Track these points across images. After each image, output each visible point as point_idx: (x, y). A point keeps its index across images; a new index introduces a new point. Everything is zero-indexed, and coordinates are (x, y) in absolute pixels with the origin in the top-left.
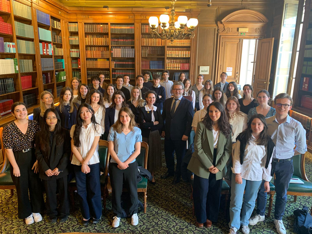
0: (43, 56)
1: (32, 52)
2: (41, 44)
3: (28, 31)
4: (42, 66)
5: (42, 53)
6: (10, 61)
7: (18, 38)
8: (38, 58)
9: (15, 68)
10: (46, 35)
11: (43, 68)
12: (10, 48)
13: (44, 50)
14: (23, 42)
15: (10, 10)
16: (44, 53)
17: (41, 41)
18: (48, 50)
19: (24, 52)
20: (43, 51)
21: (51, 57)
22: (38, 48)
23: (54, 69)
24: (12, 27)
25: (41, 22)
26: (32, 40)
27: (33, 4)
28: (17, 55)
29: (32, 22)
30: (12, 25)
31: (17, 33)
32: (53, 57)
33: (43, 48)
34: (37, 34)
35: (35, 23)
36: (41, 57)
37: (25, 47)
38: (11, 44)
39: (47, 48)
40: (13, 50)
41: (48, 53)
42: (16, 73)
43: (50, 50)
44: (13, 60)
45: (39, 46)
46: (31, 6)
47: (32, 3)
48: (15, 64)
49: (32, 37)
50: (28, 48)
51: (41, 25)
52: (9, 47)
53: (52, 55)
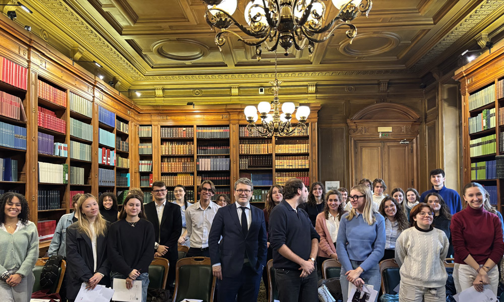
0: (102, 166)
1: (87, 159)
2: (100, 150)
3: (86, 131)
4: (100, 178)
5: (100, 162)
6: (59, 167)
7: (73, 139)
8: (94, 167)
9: (64, 177)
10: (109, 139)
11: (100, 181)
12: (61, 150)
13: (105, 158)
14: (76, 145)
15: (65, 104)
16: (104, 161)
17: (101, 146)
18: (109, 158)
19: (77, 156)
20: (103, 159)
21: (112, 168)
22: (97, 154)
23: (114, 185)
24: (66, 125)
25: (104, 122)
26: (89, 143)
27: (95, 99)
28: (68, 161)
29: (92, 121)
30: (66, 123)
31: (71, 132)
32: (115, 169)
33: (103, 155)
34: (96, 135)
35: (96, 122)
36: (99, 167)
37: (78, 152)
38: (63, 145)
39: (109, 156)
40: (64, 154)
41: (109, 162)
42: (65, 183)
43: (112, 159)
44: (62, 166)
45: (97, 152)
46: (93, 101)
47: (94, 97)
48: (65, 171)
49: (90, 139)
50: (82, 152)
51: (102, 126)
52: (59, 148)
53: (114, 167)
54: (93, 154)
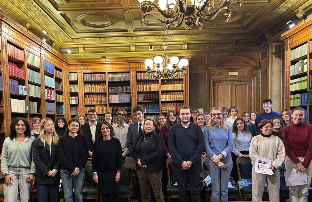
0: (48, 101)
1: (38, 96)
2: (46, 90)
3: (37, 77)
4: (47, 109)
5: (46, 98)
6: (22, 102)
7: (30, 83)
8: (43, 101)
9: (26, 109)
10: (51, 82)
11: (47, 111)
13: (49, 95)
14: (32, 86)
15: (24, 59)
16: (49, 98)
17: (46, 87)
18: (51, 96)
19: (32, 95)
20: (48, 96)
21: (53, 102)
22: (44, 93)
23: (55, 113)
24: (25, 73)
25: (47, 71)
26: (39, 85)
27: (42, 55)
28: (27, 97)
29: (40, 70)
30: (25, 72)
31: (28, 79)
32: (55, 102)
34: (43, 80)
35: (42, 71)
36: (46, 102)
37: (33, 91)
38: (24, 87)
39: (51, 94)
40: (25, 93)
41: (51, 98)
42: (26, 112)
43: (53, 96)
44: (24, 101)
45: (44, 91)
46: (40, 57)
47: (41, 54)
48: (26, 104)
49: (40, 83)
50: (35, 92)
51: (47, 74)
52: (22, 89)
53: (54, 101)
54: (42, 93)
